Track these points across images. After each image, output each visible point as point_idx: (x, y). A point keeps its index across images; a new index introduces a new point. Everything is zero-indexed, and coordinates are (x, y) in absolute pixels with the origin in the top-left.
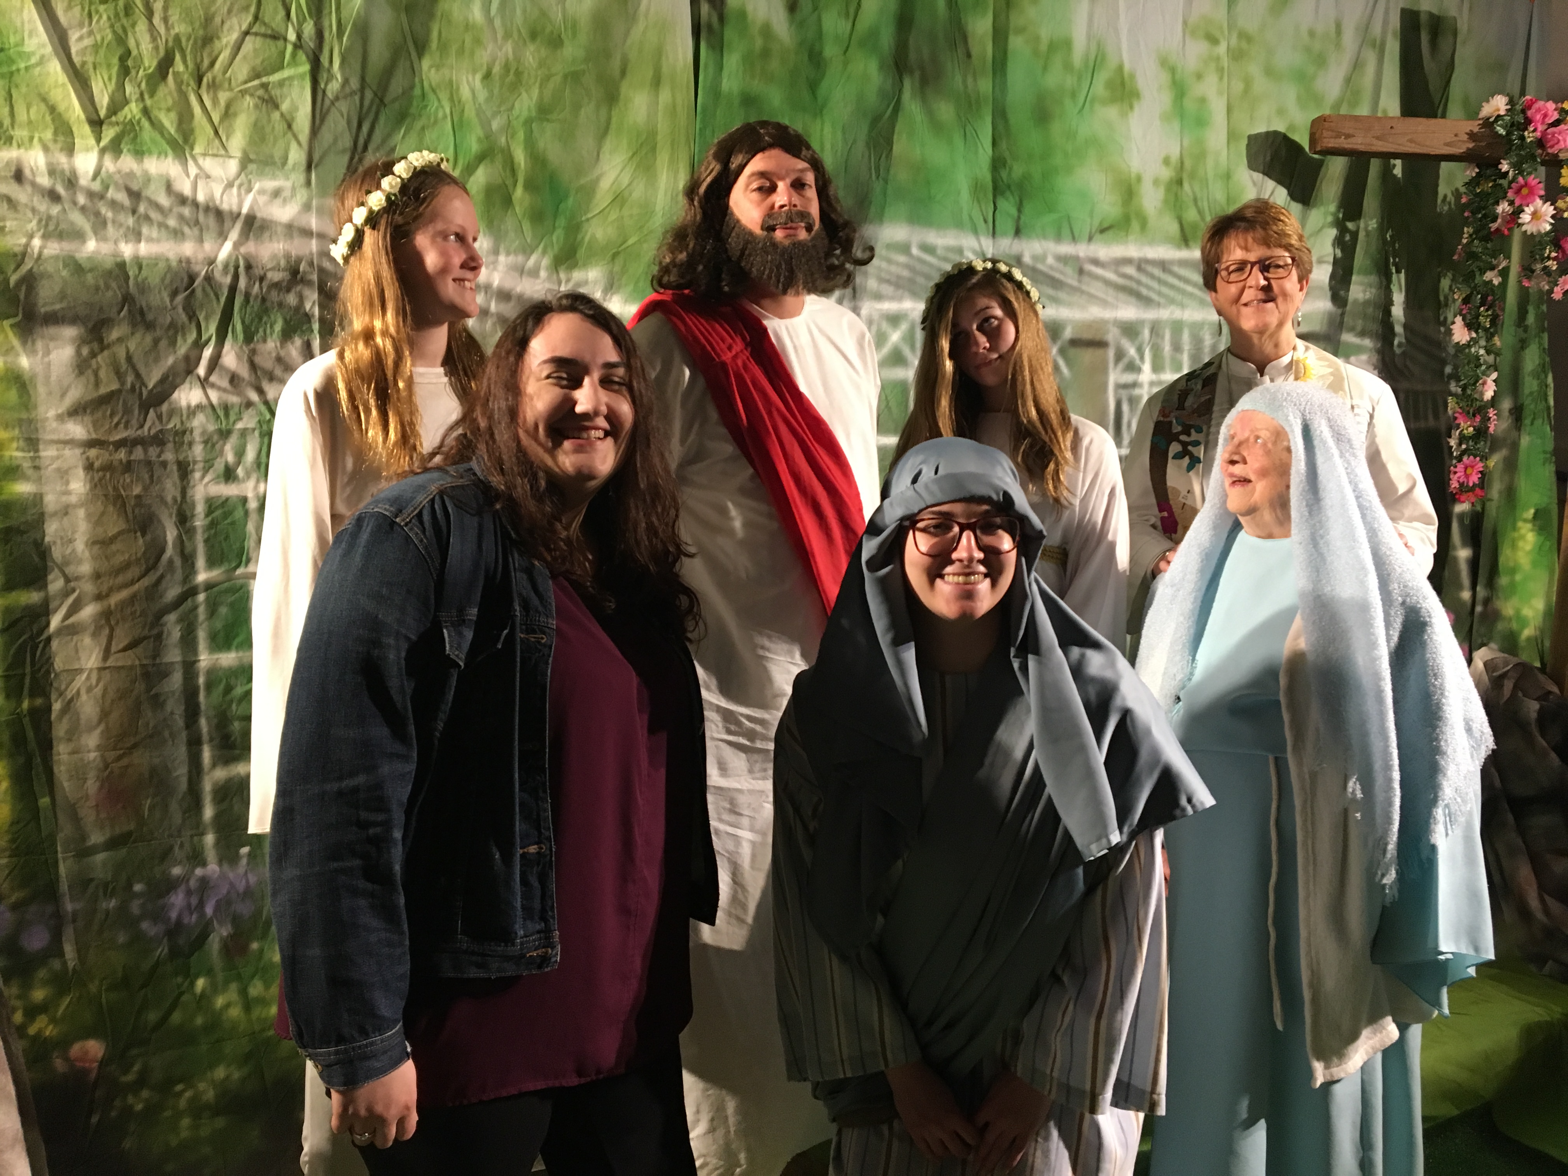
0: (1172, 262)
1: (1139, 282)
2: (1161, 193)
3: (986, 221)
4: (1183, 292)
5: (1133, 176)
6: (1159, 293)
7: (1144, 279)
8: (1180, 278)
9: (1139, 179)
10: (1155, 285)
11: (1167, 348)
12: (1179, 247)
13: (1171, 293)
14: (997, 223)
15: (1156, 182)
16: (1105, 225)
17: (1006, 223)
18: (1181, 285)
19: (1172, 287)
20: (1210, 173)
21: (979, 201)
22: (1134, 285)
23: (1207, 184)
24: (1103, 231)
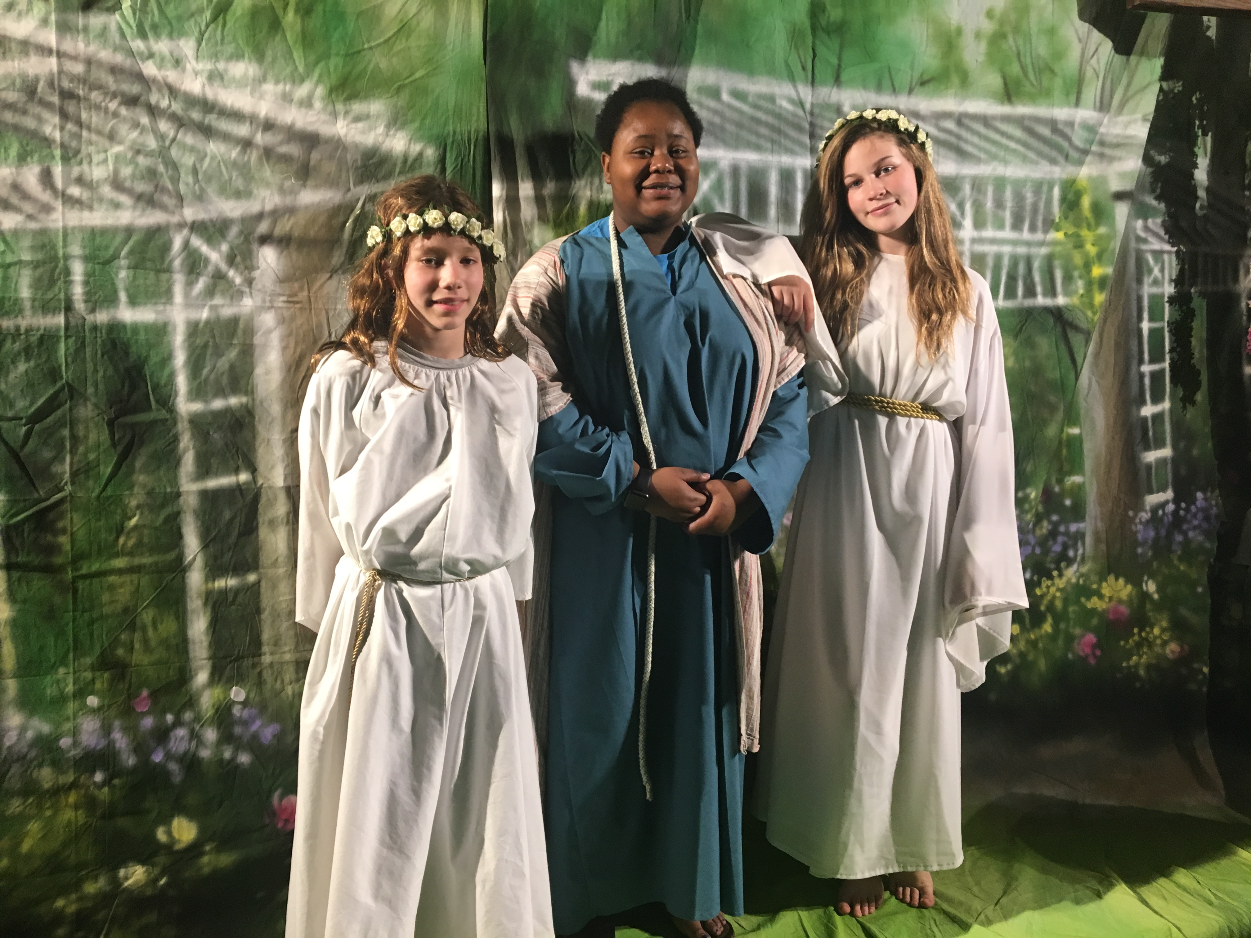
0: (994, 118)
1: (959, 137)
2: (983, 47)
3: (804, 68)
4: (1007, 149)
5: (953, 28)
6: (980, 149)
7: (964, 133)
8: (1003, 134)
9: (959, 32)
10: (976, 140)
11: (989, 204)
12: (1002, 103)
13: (993, 149)
14: (816, 72)
15: (978, 35)
16: (926, 77)
17: (824, 71)
18: (1004, 141)
19: (994, 142)
20: (1034, 29)
21: (797, 48)
22: (953, 140)
23: (1031, 40)
24: (923, 83)
